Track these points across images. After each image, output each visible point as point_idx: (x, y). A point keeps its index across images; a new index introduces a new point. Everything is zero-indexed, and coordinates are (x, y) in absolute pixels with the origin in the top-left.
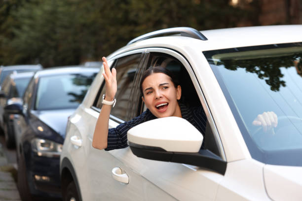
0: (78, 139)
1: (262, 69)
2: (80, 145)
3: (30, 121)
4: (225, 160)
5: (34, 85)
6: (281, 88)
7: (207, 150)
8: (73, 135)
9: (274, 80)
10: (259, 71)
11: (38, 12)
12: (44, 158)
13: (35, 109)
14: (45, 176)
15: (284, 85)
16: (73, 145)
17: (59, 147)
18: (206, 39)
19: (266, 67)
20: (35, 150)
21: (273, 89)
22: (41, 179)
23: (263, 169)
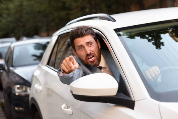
0: (39, 86)
1: (150, 36)
2: (41, 90)
3: (10, 74)
4: (133, 100)
5: (11, 52)
6: (162, 47)
7: (121, 93)
8: (36, 83)
9: (157, 42)
10: (148, 37)
11: (11, 6)
12: (20, 96)
13: (12, 66)
14: (21, 107)
15: (163, 45)
16: (36, 90)
17: (28, 89)
18: (115, 21)
19: (152, 35)
20: (14, 92)
21: (157, 48)
22: (19, 109)
23: (159, 105)
